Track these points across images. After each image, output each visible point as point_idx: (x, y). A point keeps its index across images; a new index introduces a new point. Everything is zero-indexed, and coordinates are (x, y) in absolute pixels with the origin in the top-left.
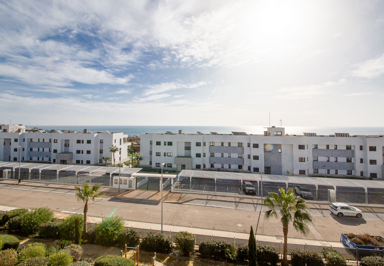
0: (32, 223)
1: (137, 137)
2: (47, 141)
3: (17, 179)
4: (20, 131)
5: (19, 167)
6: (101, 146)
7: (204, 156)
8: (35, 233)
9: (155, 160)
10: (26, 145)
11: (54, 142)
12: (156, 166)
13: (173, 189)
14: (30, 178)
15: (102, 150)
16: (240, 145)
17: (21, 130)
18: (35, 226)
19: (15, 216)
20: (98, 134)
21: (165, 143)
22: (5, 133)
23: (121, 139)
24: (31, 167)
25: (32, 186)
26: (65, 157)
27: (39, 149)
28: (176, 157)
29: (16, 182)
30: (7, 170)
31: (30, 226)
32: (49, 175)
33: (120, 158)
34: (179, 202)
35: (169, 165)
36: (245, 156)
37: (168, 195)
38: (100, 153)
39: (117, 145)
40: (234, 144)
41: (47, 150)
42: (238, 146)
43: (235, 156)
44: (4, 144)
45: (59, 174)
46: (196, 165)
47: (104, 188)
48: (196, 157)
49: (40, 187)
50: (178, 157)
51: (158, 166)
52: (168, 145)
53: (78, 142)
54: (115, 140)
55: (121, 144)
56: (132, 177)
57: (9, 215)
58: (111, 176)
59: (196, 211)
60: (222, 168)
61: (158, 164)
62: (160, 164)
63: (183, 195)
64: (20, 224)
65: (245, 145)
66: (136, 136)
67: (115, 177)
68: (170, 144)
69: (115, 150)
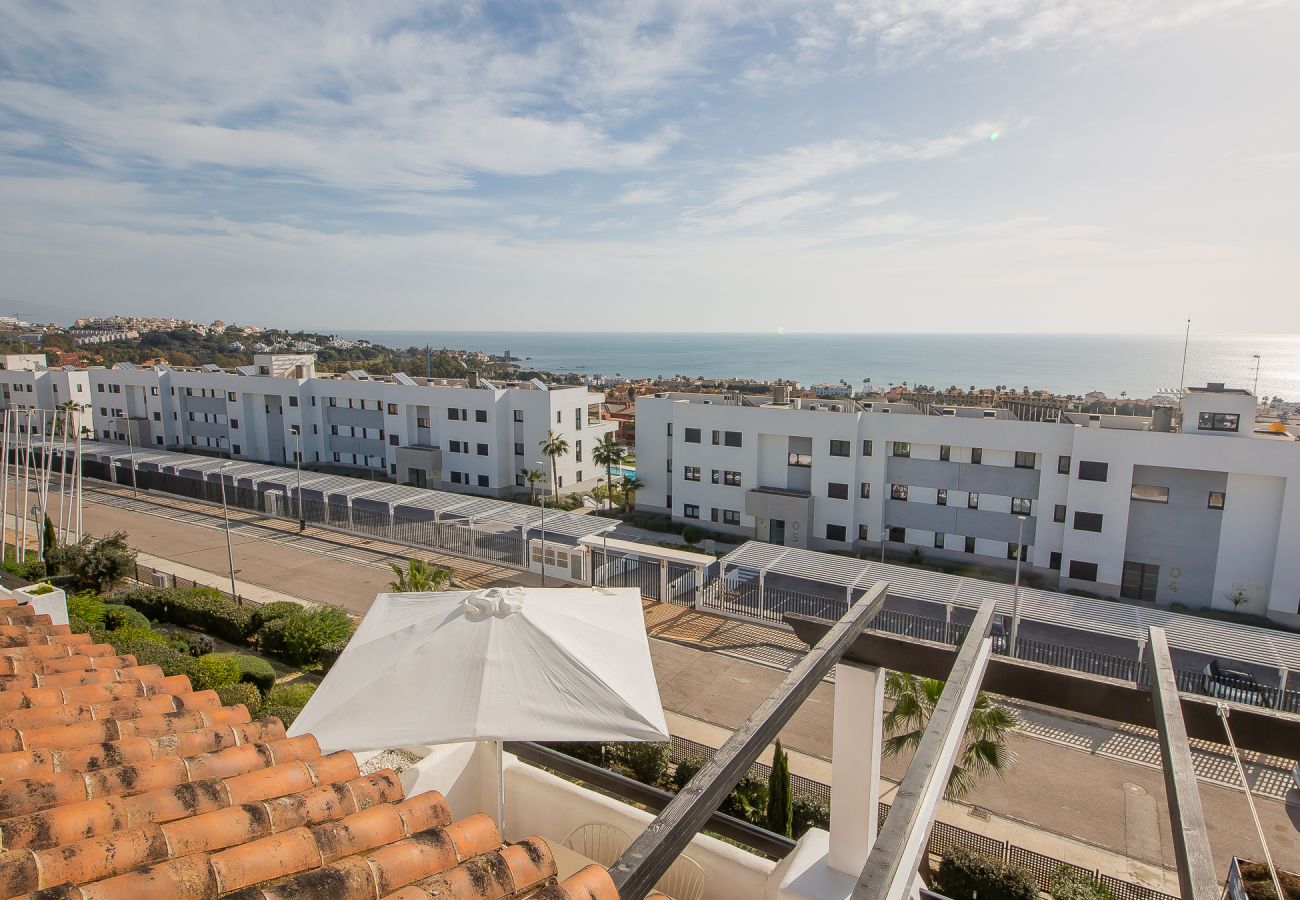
0: (307, 640)
1: (688, 380)
2: (371, 406)
3: (297, 517)
4: (301, 371)
5: (296, 485)
6: (519, 434)
7: (865, 495)
8: (315, 663)
9: (684, 493)
10: (318, 416)
11: (390, 413)
12: (686, 515)
13: (700, 601)
14: (327, 520)
15: (522, 445)
16: (1025, 462)
17: (304, 369)
18: (314, 646)
19: (274, 618)
20: (505, 390)
21: (715, 434)
22: (264, 379)
23: (578, 411)
24: (328, 485)
25: (331, 542)
26: (422, 460)
27: (353, 429)
28: (753, 491)
29: (294, 527)
30: (272, 493)
31: (302, 645)
32: (371, 514)
33: (579, 474)
34: (707, 643)
35: (729, 516)
36: (1043, 509)
37: (680, 616)
38: (517, 453)
39: (564, 431)
40: (998, 457)
41: (373, 434)
42: (1017, 466)
43: (996, 503)
44: (268, 412)
45: (396, 517)
46: (830, 527)
47: (507, 568)
48: (830, 496)
49: (349, 546)
50: (763, 490)
51: (693, 516)
52: (727, 443)
53: (453, 414)
54: (559, 413)
55: (578, 427)
56: (583, 548)
57: (264, 614)
58: (525, 537)
59: (743, 681)
60: (936, 546)
61: (691, 509)
62: (697, 507)
63: (730, 624)
64: (283, 636)
65: (1047, 466)
66: (684, 378)
67: (536, 542)
68: (733, 439)
69: (559, 449)
